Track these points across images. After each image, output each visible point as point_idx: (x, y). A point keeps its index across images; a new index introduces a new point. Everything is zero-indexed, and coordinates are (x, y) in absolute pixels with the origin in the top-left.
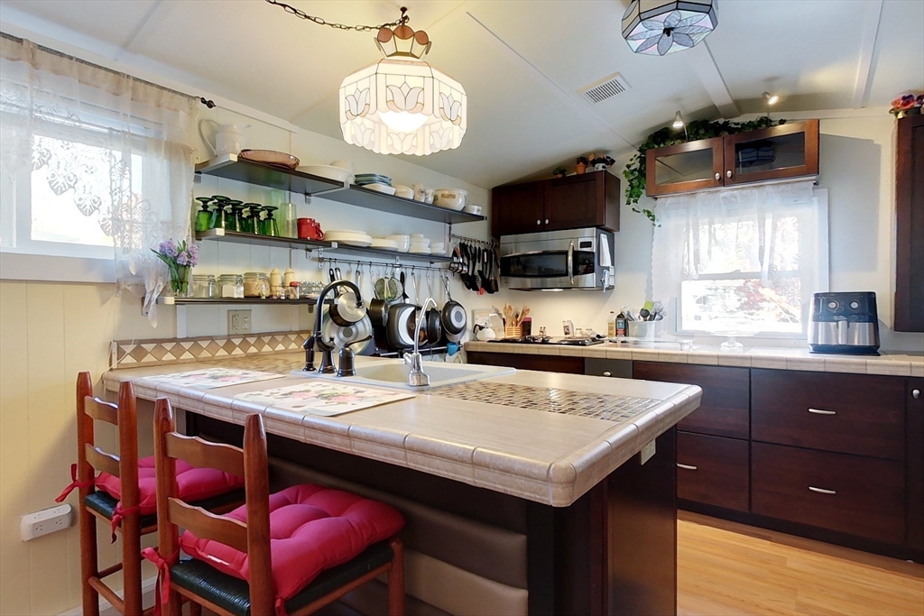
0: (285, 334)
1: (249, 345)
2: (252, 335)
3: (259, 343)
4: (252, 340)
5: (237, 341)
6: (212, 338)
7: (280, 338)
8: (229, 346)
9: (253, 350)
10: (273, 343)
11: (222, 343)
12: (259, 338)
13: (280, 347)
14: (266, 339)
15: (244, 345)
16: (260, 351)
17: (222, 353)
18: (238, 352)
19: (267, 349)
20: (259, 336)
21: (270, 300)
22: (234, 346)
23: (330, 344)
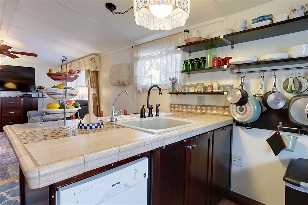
0: (218, 107)
1: (203, 109)
2: (204, 106)
3: (206, 109)
4: (204, 108)
5: (199, 107)
6: (191, 105)
7: (215, 108)
8: (196, 109)
9: (204, 111)
10: (212, 109)
11: (194, 107)
12: (206, 107)
13: (215, 112)
14: (209, 108)
15: (201, 109)
16: (206, 112)
17: (194, 111)
18: (199, 111)
19: (209, 112)
20: (207, 106)
21: (213, 93)
22: (198, 109)
23: (151, 107)
